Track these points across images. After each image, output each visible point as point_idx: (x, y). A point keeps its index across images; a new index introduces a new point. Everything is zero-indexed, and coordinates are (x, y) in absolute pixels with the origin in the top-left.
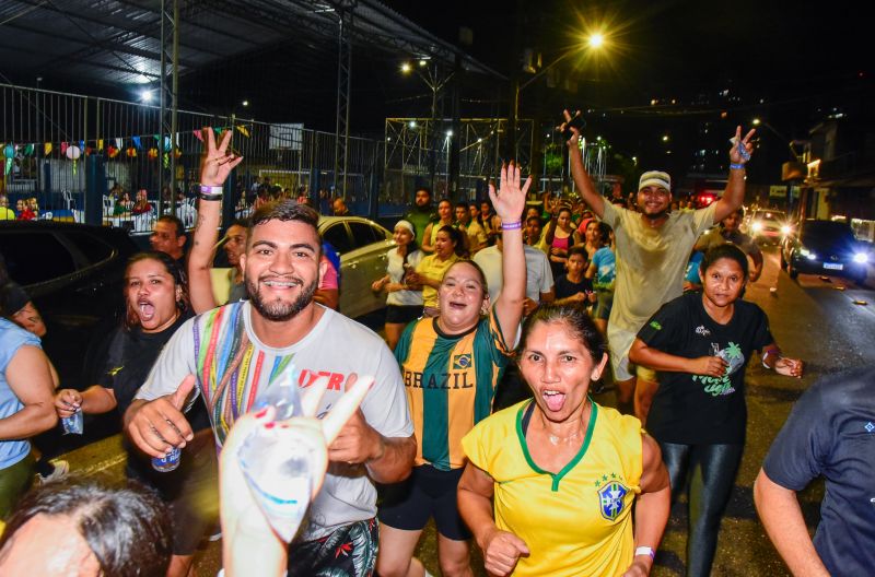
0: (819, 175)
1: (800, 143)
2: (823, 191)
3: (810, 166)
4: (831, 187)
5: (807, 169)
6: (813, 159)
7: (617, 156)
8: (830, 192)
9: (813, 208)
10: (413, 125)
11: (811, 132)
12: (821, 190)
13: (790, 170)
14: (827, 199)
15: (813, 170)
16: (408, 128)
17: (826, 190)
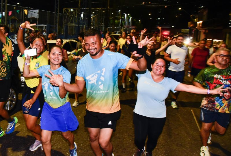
0: (202, 26)
1: (194, 15)
2: (203, 31)
3: (198, 23)
4: (206, 30)
5: (197, 24)
6: (199, 21)
7: (135, 20)
8: (206, 31)
9: (199, 36)
10: (72, 10)
11: (199, 12)
12: (202, 30)
13: (191, 24)
14: (204, 33)
15: (199, 24)
16: (70, 11)
17: (204, 30)
